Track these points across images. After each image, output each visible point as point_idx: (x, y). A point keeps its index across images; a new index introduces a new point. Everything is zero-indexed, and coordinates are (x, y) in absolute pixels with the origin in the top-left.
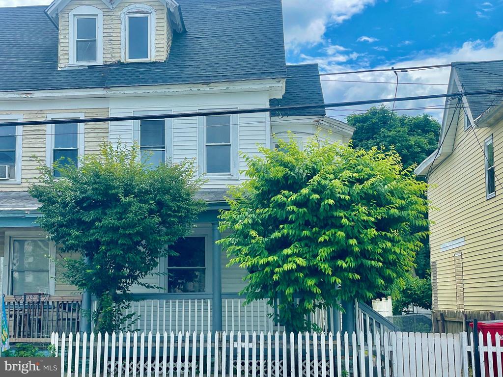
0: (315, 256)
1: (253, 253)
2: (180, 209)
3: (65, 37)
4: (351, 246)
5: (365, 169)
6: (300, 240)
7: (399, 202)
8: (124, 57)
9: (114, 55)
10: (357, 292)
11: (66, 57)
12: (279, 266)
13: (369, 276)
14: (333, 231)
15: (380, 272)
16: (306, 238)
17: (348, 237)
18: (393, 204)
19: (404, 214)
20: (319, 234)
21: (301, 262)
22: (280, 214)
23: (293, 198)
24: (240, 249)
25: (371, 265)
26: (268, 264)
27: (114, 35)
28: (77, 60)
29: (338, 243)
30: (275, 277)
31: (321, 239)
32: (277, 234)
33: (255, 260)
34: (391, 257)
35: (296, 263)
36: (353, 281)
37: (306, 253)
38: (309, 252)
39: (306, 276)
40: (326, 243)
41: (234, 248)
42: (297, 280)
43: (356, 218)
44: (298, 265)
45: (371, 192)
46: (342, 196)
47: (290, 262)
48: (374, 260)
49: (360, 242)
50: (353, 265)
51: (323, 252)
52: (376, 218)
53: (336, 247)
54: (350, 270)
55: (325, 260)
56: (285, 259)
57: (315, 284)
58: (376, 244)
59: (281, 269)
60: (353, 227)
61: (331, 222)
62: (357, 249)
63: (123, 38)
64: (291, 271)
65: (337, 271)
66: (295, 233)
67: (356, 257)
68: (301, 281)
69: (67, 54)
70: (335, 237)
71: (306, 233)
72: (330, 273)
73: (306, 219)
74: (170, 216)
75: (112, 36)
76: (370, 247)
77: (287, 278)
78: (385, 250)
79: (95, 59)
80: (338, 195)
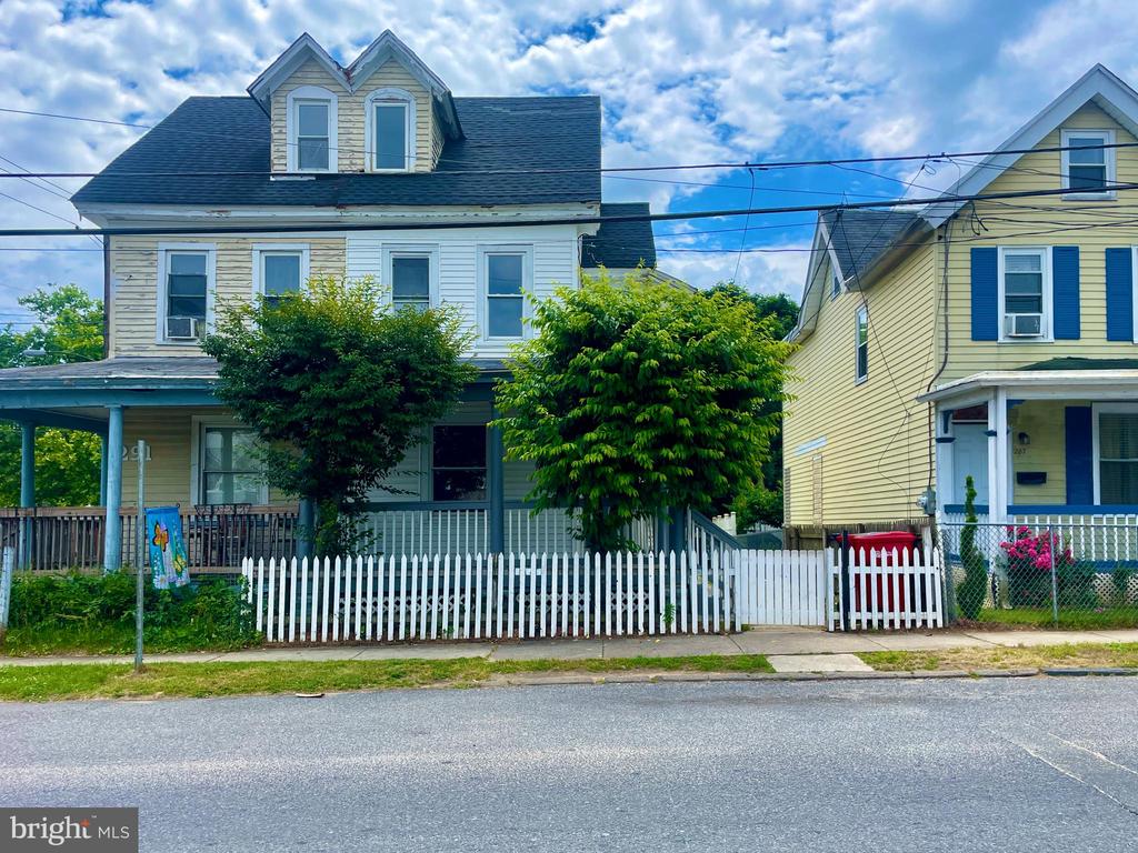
0: (630, 443)
1: (540, 440)
2: (434, 375)
3: (280, 132)
4: (682, 427)
5: (703, 319)
6: (609, 419)
7: (749, 368)
8: (370, 165)
9: (354, 161)
10: (689, 496)
11: (283, 161)
12: (579, 458)
13: (706, 472)
14: (656, 407)
15: (720, 466)
16: (619, 416)
17: (677, 415)
18: (741, 369)
19: (756, 383)
20: (636, 411)
21: (609, 450)
22: (582, 383)
23: (600, 358)
24: (521, 435)
25: (709, 455)
26: (563, 455)
27: (355, 131)
28: (300, 167)
29: (662, 424)
30: (573, 475)
31: (639, 418)
32: (576, 412)
33: (542, 450)
34: (737, 445)
35: (603, 453)
36: (684, 479)
37: (617, 439)
38: (622, 437)
39: (616, 472)
40: (645, 425)
41: (514, 433)
42: (603, 478)
43: (689, 388)
44: (605, 457)
45: (711, 351)
46: (671, 356)
47: (594, 452)
48: (714, 448)
49: (694, 423)
50: (684, 456)
51: (642, 437)
52: (718, 389)
53: (660, 430)
54: (679, 462)
55: (644, 449)
56: (588, 447)
57: (631, 483)
58: (717, 426)
59: (581, 462)
60: (684, 401)
61: (654, 395)
62: (690, 433)
63: (368, 137)
64: (594, 465)
65: (661, 464)
66: (602, 411)
67: (688, 444)
68: (609, 479)
69: (285, 158)
70: (659, 415)
71: (618, 409)
72: (651, 467)
73: (618, 389)
74: (419, 385)
75: (352, 133)
76: (708, 431)
77: (590, 474)
78: (730, 436)
79: (327, 167)
80: (665, 354)
